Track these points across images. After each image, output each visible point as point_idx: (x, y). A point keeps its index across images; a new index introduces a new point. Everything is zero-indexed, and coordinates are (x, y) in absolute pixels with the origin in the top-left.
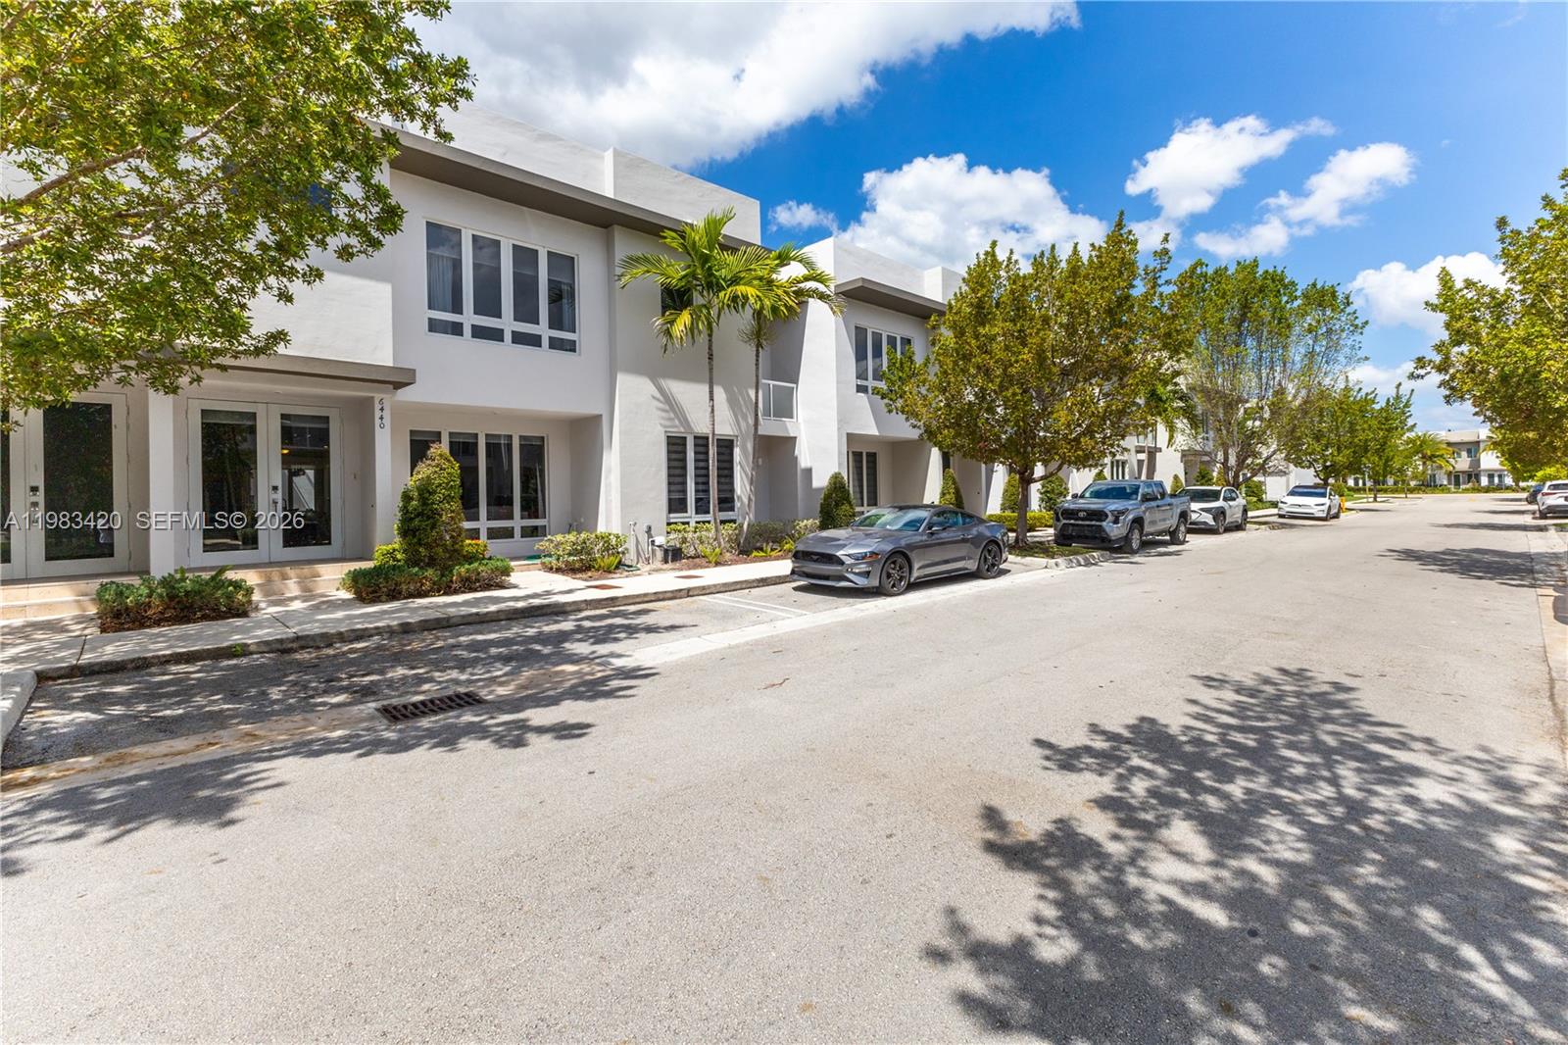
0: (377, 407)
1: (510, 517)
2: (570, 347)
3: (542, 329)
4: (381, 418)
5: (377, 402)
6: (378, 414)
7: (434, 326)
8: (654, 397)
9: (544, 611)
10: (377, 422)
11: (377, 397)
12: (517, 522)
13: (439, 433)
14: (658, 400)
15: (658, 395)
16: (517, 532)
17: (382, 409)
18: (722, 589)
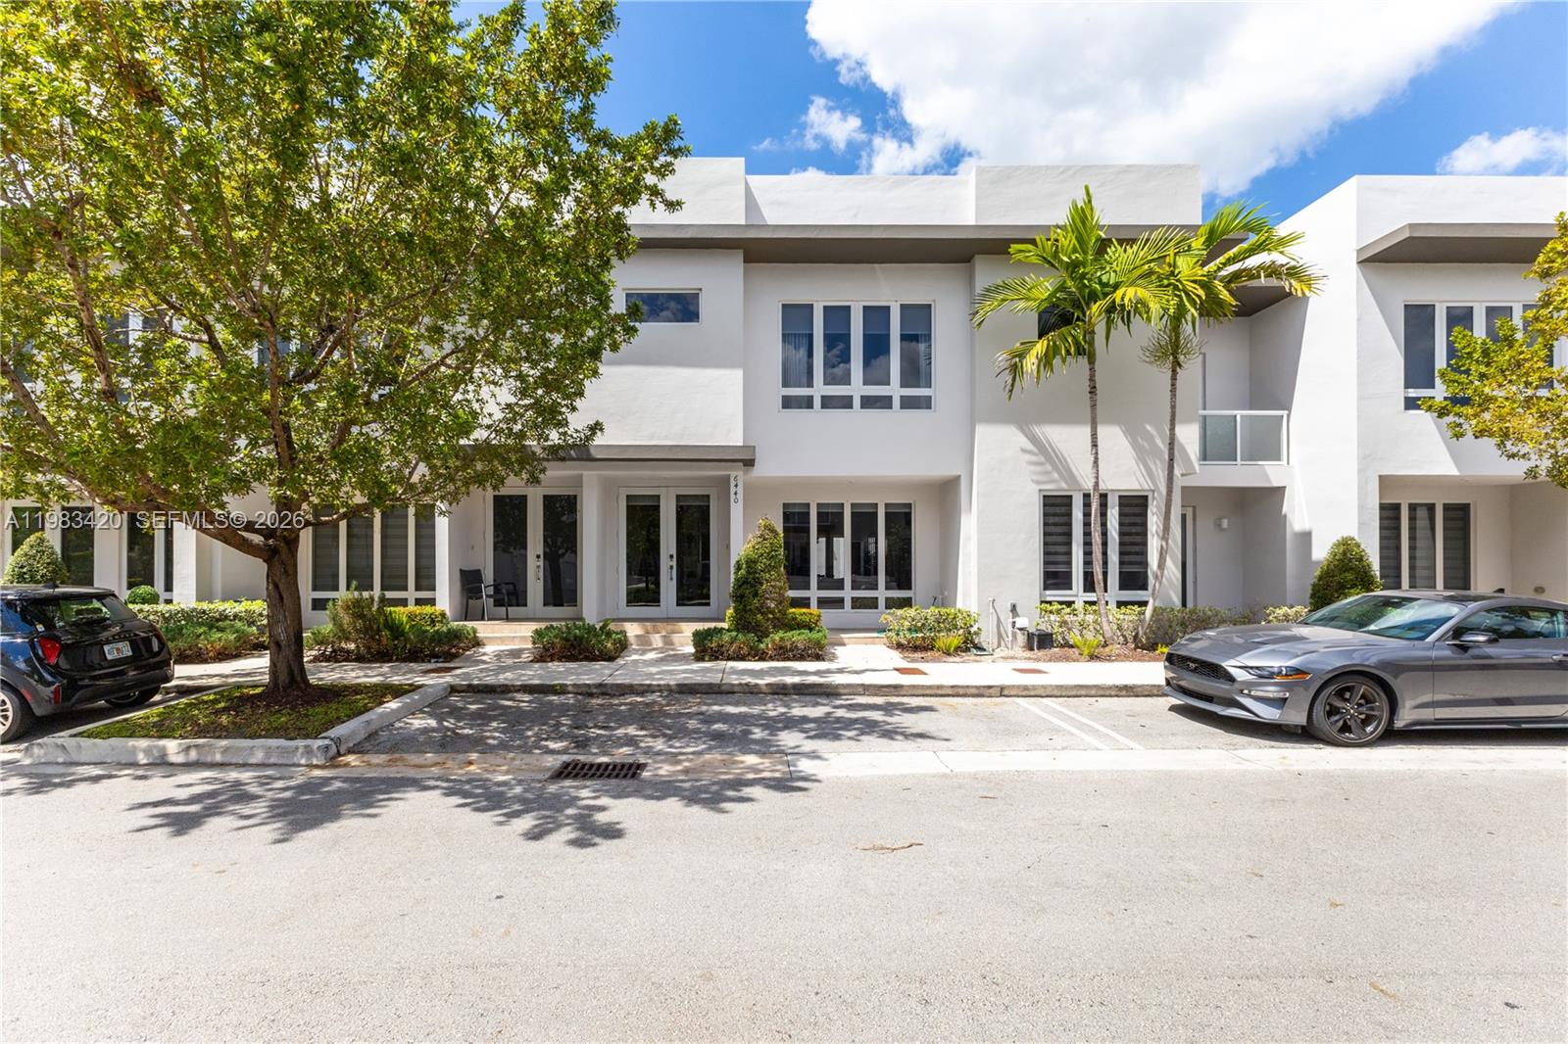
0: (733, 483)
1: (875, 587)
2: (925, 403)
3: (895, 389)
4: (736, 494)
5: (732, 479)
6: (733, 490)
7: (788, 403)
8: (1024, 451)
9: (815, 690)
10: (732, 497)
11: (733, 474)
12: (882, 593)
13: (808, 504)
14: (1030, 452)
15: (1030, 446)
16: (882, 603)
17: (736, 486)
18: (1055, 693)
